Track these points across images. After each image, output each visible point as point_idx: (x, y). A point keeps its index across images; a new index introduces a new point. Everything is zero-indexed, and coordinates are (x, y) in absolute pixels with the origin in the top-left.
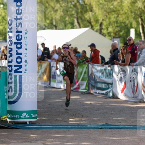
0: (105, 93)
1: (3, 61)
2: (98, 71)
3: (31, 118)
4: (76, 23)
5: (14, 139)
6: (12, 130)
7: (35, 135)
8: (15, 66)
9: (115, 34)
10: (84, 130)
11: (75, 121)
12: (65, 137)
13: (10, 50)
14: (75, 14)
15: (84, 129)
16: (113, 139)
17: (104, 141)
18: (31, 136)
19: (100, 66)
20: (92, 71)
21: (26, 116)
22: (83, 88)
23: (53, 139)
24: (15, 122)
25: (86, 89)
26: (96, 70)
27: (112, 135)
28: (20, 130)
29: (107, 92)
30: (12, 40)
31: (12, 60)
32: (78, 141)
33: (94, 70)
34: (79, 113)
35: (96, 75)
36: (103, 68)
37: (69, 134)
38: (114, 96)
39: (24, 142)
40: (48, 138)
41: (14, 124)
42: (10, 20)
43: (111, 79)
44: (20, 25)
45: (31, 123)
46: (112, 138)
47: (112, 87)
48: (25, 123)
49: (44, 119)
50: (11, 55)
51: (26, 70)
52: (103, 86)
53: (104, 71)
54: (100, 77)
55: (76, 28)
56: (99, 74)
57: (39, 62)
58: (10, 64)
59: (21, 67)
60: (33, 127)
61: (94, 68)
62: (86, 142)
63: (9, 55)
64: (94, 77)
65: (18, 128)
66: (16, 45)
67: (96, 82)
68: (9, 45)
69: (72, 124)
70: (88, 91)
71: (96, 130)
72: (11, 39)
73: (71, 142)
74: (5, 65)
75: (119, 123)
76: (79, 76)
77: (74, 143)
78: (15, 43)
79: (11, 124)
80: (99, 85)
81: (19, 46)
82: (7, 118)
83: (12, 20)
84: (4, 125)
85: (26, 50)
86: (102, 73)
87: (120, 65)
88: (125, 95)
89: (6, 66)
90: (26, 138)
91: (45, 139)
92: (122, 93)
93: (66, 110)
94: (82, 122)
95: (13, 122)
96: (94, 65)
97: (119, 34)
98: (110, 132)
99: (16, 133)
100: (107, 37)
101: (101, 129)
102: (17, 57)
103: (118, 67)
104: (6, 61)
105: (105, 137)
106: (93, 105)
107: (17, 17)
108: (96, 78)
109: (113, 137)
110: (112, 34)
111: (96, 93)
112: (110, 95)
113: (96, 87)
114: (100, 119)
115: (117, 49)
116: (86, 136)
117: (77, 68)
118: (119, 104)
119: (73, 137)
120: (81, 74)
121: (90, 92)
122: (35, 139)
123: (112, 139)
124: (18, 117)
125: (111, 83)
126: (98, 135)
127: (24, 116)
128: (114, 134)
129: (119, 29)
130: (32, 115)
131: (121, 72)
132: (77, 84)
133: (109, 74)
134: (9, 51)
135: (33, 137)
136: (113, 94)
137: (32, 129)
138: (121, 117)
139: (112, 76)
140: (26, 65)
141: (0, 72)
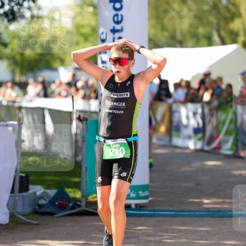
1: (91, 101)
3: (138, 197)
7: (145, 226)
12: (196, 231)
18: (139, 228)
20: (242, 119)
21: (129, 194)
23: (175, 234)
25: (231, 149)
32: (219, 238)
37: (203, 226)
40: (168, 233)
42: (103, 33)
45: (138, 206)
48: (128, 207)
49: (160, 201)
60: (142, 212)
62: (232, 240)
70: (236, 154)
73: (207, 240)
76: (220, 127)
77: (211, 242)
83: (106, 34)
84: (92, 209)
90: (131, 232)
91: (161, 234)
93: (198, 184)
94: (226, 206)
106: (245, 177)
107: (114, 27)
117: (217, 112)
119: (210, 231)
120: (224, 123)
122: (146, 232)
130: (140, 192)
135: (141, 230)
141: (86, 120)
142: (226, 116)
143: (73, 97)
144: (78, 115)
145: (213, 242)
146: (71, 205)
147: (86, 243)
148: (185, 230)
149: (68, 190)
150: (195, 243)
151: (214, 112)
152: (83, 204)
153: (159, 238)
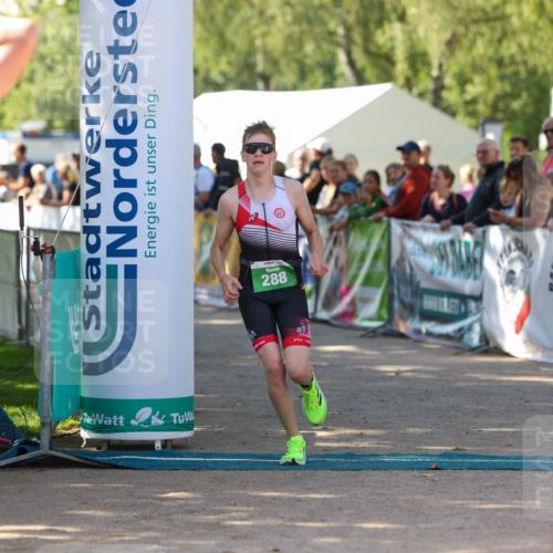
0: (454, 332)
1: (64, 209)
2: (425, 249)
3: (169, 426)
4: (342, 66)
5: (105, 507)
6: (96, 472)
7: (185, 491)
8: (111, 230)
9: (494, 107)
10: (370, 472)
11: (340, 439)
12: (299, 500)
13: (91, 167)
14: (341, 31)
15: (374, 469)
16: (484, 510)
17: (446, 516)
18: (170, 495)
19: (434, 230)
20: (403, 248)
21: (150, 419)
22: (368, 316)
23: (251, 509)
24: (109, 441)
25: (379, 318)
26: (417, 247)
27: (480, 492)
28: (130, 471)
29: (460, 330)
30: (98, 132)
31: (99, 205)
32: (350, 515)
33: (409, 245)
34: (351, 410)
35: (418, 266)
36: (446, 237)
37: (315, 493)
38: (487, 342)
39: (145, 518)
40: (235, 505)
41: (104, 448)
42: (90, 54)
43: (475, 278)
44: (130, 74)
45: (169, 446)
46: (477, 507)
47: (479, 309)
48: (148, 447)
49: (220, 432)
50: (96, 189)
51: (151, 245)
52: (446, 305)
53: (448, 249)
54: (432, 272)
55: (346, 85)
56: (428, 262)
57: (201, 216)
58: (93, 222)
59: (131, 233)
60: (178, 459)
61: (411, 237)
62: (380, 520)
63: (86, 187)
64: (408, 270)
65: (120, 464)
66: (113, 150)
67: (419, 292)
68: (89, 149)
69: (325, 449)
70: (389, 327)
71: (416, 473)
72: (96, 128)
73: (322, 521)
74: (73, 226)
75: (504, 449)
76: (355, 266)
77: (332, 524)
78: (110, 143)
79: (94, 449)
80: (430, 303)
81: (125, 153)
82: (79, 426)
83: (98, 54)
84: (66, 453)
85: (152, 170)
86: (443, 257)
87: (512, 225)
88: (531, 340)
89: (78, 228)
90: (152, 504)
91: (222, 508)
92: (517, 332)
94: (365, 444)
95: (103, 441)
96: (409, 226)
97: (507, 106)
98: (472, 480)
99: (114, 482)
100: (460, 117)
101: (438, 472)
102: (118, 196)
103: (504, 233)
104: (78, 211)
105: (451, 502)
106: (408, 379)
107: (117, 42)
108: (419, 277)
109: (482, 499)
110: (481, 108)
111: (418, 332)
112: (471, 339)
113: (417, 310)
114: (432, 433)
115: (501, 164)
116: (377, 498)
117: (347, 236)
118: (506, 375)
119: (331, 499)
120: (362, 260)
121: (394, 328)
122: (186, 505)
123: (479, 510)
124: (121, 422)
125: (477, 293)
126: (424, 494)
127: (141, 420)
128: (487, 488)
129: (507, 87)
130: (174, 415)
131: (515, 254)
132: (347, 299)
133: (468, 259)
134: (89, 173)
135: (177, 499)
136: (485, 338)
137: (175, 467)
138: (512, 426)
139: (478, 266)
140: (152, 226)
141: (53, 250)
142: (366, 243)
143: (21, 199)
144: (32, 240)
145: (338, 524)
146: (16, 443)
147: (51, 530)
148: (274, 498)
149: (10, 410)
150: (297, 527)
151: (342, 233)
152: (45, 440)
153: (217, 517)
